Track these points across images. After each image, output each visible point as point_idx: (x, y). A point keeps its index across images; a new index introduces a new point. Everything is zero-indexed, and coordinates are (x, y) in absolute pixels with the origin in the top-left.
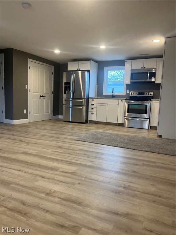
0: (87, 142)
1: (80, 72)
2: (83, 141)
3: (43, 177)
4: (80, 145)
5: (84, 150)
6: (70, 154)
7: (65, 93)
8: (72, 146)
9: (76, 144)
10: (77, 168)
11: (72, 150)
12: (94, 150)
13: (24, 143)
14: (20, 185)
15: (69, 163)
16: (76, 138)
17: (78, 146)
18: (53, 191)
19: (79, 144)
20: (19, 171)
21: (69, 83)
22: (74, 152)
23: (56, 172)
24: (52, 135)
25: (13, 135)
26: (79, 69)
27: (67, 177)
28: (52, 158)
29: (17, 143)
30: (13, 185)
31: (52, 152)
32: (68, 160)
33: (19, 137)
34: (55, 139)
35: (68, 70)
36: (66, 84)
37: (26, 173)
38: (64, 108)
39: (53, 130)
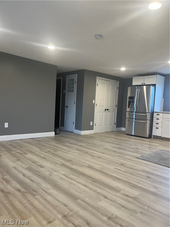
0: (151, 162)
1: (145, 87)
2: (146, 161)
3: (106, 198)
4: (143, 165)
5: (148, 172)
6: (132, 174)
7: (129, 107)
8: (134, 165)
9: (138, 163)
10: (140, 193)
11: (134, 169)
12: (159, 173)
13: (89, 155)
14: (85, 202)
15: (131, 185)
16: (139, 156)
17: (141, 165)
18: (114, 216)
19: (141, 163)
20: (85, 186)
21: (134, 97)
22: (136, 172)
23: (118, 194)
24: (114, 149)
25: (80, 146)
26: (144, 84)
27: (129, 202)
28: (114, 177)
29: (83, 155)
30: (79, 201)
31: (115, 170)
32: (130, 181)
33: (85, 149)
34: (118, 155)
35: (133, 85)
36: (130, 98)
37: (91, 189)
38: (127, 121)
39: (116, 144)
